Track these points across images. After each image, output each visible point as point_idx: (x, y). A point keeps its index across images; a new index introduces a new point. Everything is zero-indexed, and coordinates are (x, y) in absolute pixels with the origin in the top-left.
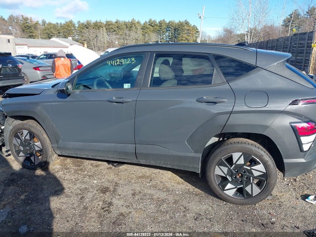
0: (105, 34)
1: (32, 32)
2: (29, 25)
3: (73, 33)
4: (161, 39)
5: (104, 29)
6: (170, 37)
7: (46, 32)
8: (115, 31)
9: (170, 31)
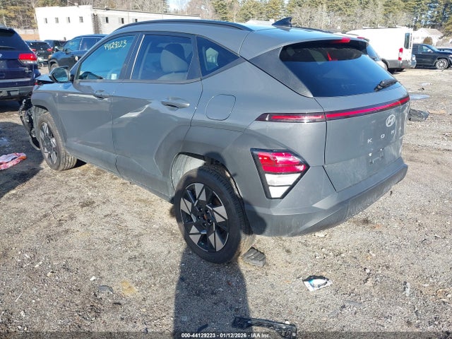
0: (325, 14)
1: (225, 13)
2: (224, 4)
3: (280, 13)
4: (416, 22)
5: (325, 6)
6: (434, 19)
7: (243, 12)
8: (340, 9)
9: (435, 7)
